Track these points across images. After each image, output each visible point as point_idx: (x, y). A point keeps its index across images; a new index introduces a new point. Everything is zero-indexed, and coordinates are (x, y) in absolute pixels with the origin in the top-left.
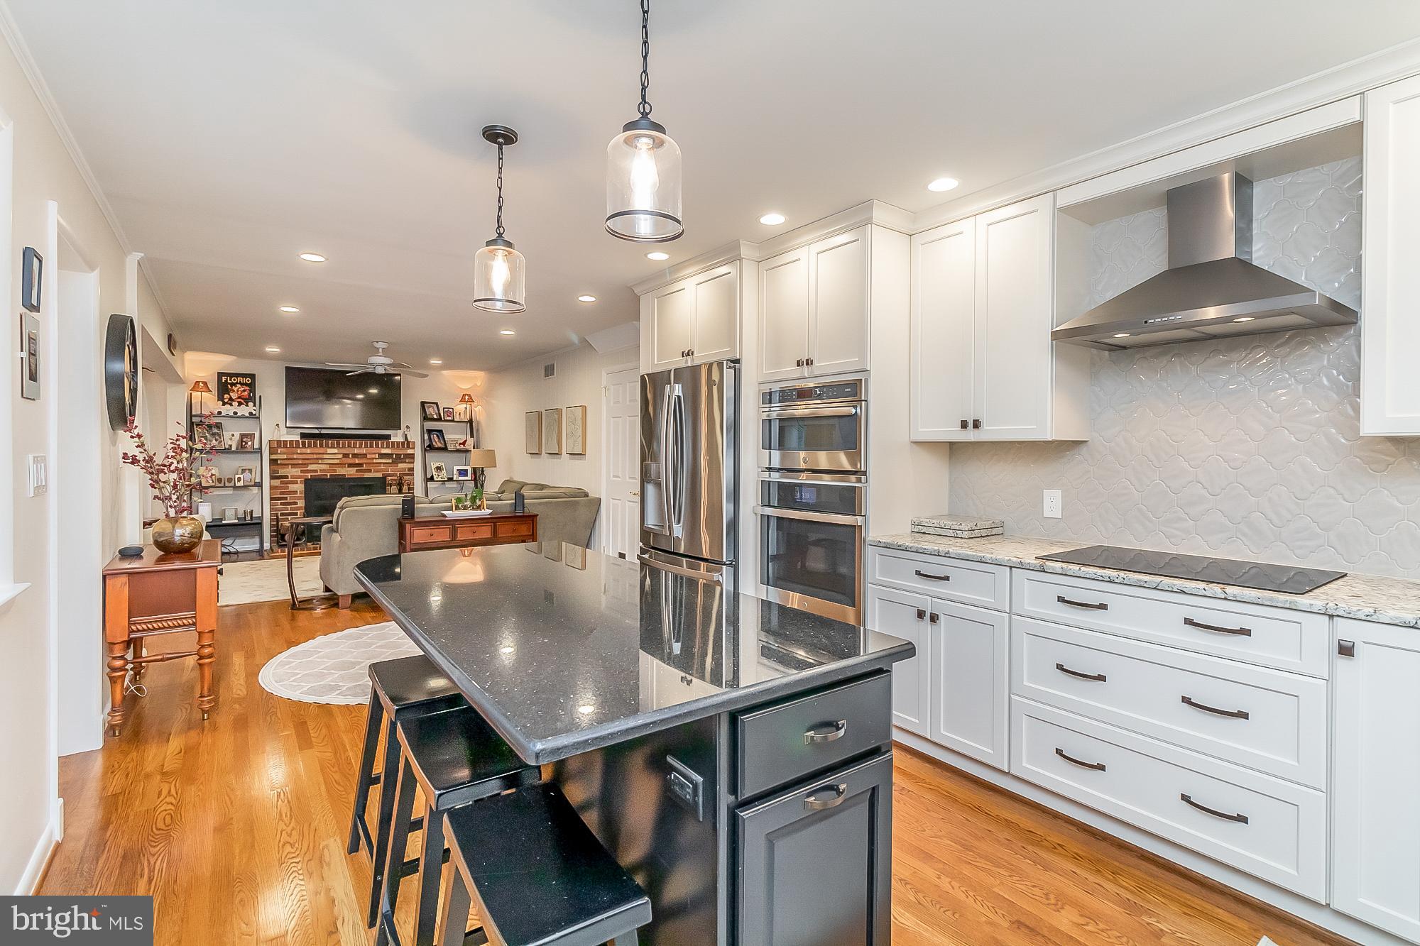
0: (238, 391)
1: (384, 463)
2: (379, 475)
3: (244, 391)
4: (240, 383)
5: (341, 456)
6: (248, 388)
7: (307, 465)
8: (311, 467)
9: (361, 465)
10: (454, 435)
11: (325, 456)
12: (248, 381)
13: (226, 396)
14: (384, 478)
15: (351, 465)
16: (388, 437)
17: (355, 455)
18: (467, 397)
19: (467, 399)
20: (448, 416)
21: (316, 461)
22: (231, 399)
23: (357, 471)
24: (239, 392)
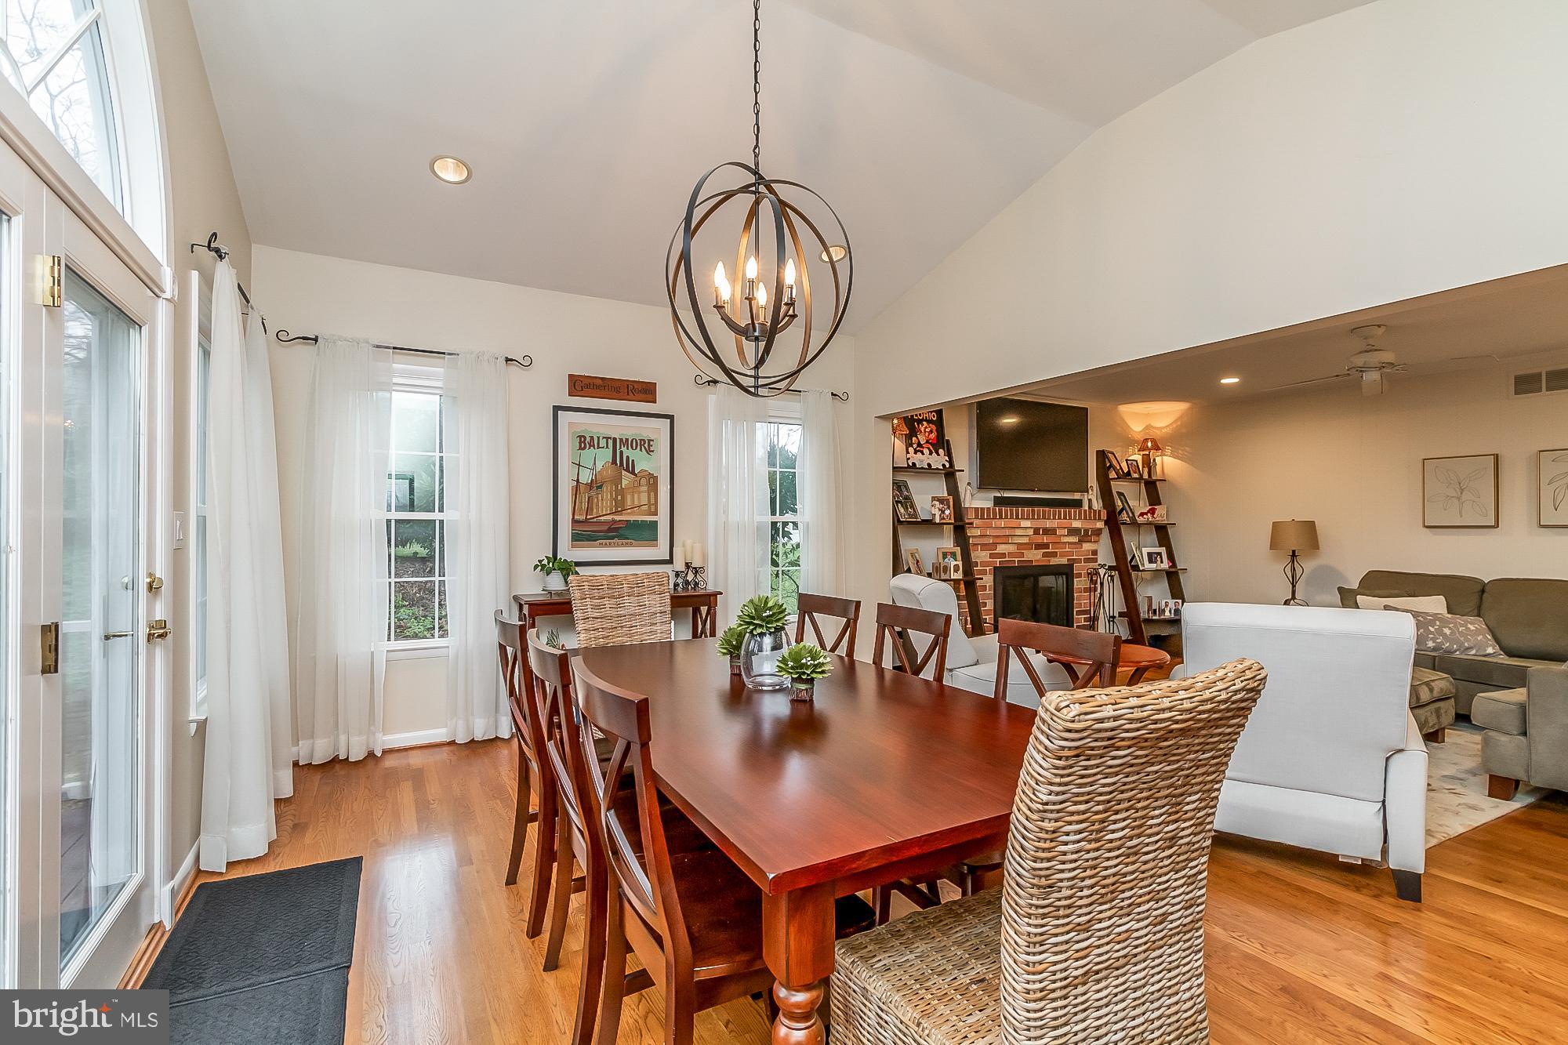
0: (925, 432)
1: (1069, 543)
2: (1064, 561)
3: (931, 432)
4: (926, 420)
5: (1031, 532)
6: (933, 427)
7: (995, 544)
8: (1001, 549)
9: (1046, 546)
10: (1138, 504)
11: (1018, 532)
12: (934, 417)
13: (914, 439)
14: (1070, 566)
15: (1039, 546)
16: (1078, 504)
17: (1047, 531)
18: (1149, 444)
19: (1152, 445)
20: (1135, 473)
21: (1005, 539)
22: (919, 445)
23: (1045, 555)
24: (927, 434)
